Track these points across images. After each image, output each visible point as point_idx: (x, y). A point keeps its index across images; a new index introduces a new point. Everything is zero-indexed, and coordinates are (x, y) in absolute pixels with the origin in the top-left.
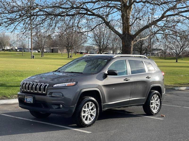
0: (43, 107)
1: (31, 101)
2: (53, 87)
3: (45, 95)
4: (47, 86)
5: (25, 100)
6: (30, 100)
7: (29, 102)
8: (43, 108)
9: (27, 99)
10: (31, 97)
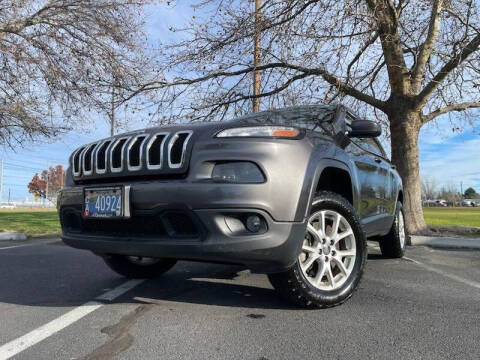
0: (172, 233)
1: (113, 210)
2: (215, 137)
3: (180, 175)
4: (189, 137)
5: (87, 208)
6: (109, 204)
7: (105, 216)
8: (171, 237)
9: (93, 201)
10: (115, 191)
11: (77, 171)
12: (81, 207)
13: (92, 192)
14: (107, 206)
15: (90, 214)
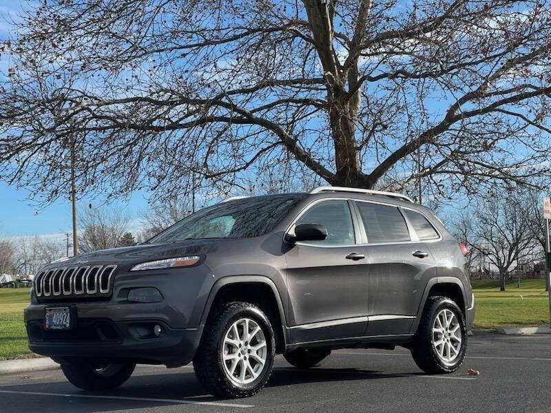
0: (103, 338)
1: (64, 323)
2: (129, 271)
3: (107, 298)
4: (114, 270)
5: (47, 323)
6: (62, 319)
7: (59, 328)
8: (102, 341)
9: (51, 317)
10: (65, 310)
11: (39, 292)
12: (43, 321)
13: (50, 310)
14: (60, 320)
15: (50, 326)
